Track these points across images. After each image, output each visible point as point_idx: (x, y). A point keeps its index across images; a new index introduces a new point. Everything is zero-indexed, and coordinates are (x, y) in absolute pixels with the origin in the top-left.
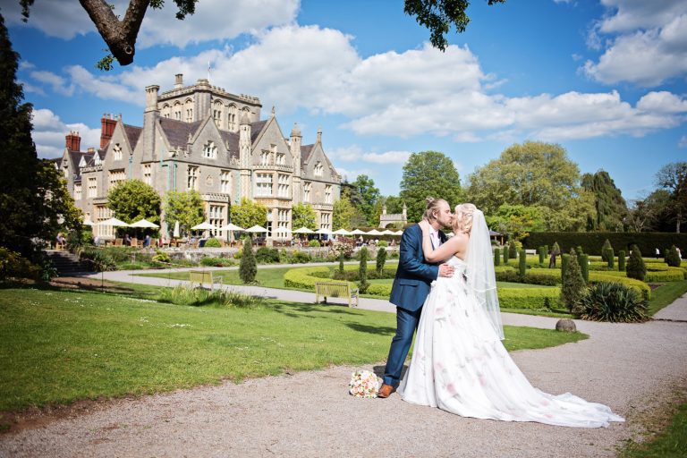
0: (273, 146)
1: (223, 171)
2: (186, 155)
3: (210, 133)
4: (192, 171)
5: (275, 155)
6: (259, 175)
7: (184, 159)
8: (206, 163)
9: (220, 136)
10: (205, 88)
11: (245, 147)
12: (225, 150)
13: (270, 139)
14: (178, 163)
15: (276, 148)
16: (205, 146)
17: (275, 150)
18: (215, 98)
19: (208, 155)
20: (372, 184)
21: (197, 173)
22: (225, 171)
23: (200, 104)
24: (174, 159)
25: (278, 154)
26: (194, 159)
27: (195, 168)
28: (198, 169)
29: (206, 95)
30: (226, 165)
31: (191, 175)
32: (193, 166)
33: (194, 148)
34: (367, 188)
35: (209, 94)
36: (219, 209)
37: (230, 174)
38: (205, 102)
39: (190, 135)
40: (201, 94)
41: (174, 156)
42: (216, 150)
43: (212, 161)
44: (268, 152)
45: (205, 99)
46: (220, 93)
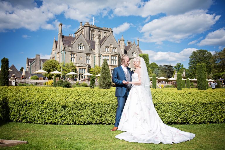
0: (111, 45)
1: (87, 55)
2: (70, 48)
3: (81, 40)
4: (73, 55)
5: (112, 48)
6: (104, 56)
7: (69, 50)
8: (79, 52)
9: (86, 41)
10: (87, 25)
11: (97, 45)
12: (88, 47)
13: (109, 41)
14: (66, 52)
15: (112, 45)
16: (79, 45)
17: (112, 46)
18: (92, 29)
19: (81, 49)
20: (182, 66)
21: (75, 56)
22: (88, 55)
23: (86, 31)
24: (64, 50)
25: (113, 48)
26: (74, 50)
27: (74, 54)
28: (76, 54)
29: (88, 28)
30: (89, 52)
31: (73, 56)
32: (73, 53)
33: (74, 46)
34: (180, 67)
35: (89, 28)
36: (83, 69)
37: (91, 56)
38: (87, 31)
39: (72, 41)
40: (86, 28)
41: (64, 49)
42: (84, 47)
43: (82, 51)
44: (108, 47)
45: (87, 30)
46: (94, 27)
